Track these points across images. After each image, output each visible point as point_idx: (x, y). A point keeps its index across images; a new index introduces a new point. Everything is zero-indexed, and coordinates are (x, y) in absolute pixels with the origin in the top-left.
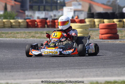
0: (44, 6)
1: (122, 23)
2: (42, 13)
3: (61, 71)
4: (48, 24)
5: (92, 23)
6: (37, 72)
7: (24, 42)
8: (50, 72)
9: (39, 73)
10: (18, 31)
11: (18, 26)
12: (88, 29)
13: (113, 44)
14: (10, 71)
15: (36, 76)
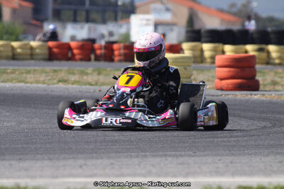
0: (88, 12)
1: (264, 55)
2: (82, 28)
3: (136, 161)
4: (98, 52)
5: (198, 53)
6: (80, 162)
7: (45, 93)
8: (111, 161)
9: (85, 165)
10: (28, 68)
11: (29, 57)
12: (190, 66)
13: (247, 101)
14: (20, 159)
15: (80, 171)
